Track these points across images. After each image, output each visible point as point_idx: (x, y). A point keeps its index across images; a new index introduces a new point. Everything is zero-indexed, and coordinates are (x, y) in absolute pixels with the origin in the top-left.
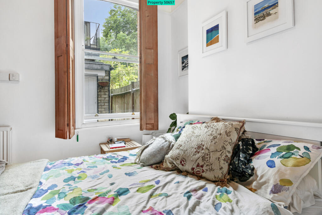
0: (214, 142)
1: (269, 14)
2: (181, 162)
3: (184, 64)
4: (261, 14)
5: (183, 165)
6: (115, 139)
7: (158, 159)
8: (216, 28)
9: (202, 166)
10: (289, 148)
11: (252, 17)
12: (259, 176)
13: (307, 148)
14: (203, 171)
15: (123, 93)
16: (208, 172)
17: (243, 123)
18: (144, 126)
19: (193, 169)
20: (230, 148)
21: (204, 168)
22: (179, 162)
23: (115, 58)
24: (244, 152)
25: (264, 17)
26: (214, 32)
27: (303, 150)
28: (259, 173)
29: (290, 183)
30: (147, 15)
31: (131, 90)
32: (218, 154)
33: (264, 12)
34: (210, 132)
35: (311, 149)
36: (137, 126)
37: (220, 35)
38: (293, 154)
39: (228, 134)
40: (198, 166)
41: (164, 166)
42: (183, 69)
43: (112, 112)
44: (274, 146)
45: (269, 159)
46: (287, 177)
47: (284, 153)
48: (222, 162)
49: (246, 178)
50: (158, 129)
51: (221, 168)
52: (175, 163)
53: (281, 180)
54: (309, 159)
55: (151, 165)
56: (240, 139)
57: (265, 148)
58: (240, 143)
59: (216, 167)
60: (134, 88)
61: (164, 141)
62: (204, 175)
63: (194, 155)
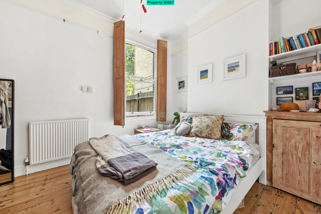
0: (213, 124)
1: (235, 70)
2: (200, 133)
3: (180, 86)
4: (231, 69)
5: (201, 134)
6: (144, 127)
7: (187, 132)
8: (206, 71)
9: (211, 134)
10: (245, 126)
11: (227, 69)
12: (235, 136)
13: (251, 126)
14: (211, 136)
15: (129, 100)
16: (214, 136)
17: (223, 116)
18: (159, 119)
19: (206, 136)
20: (220, 126)
21: (212, 135)
22: (199, 133)
23: (141, 80)
24: (227, 128)
25: (232, 70)
26: (205, 73)
27: (250, 126)
28: (235, 135)
29: (247, 137)
30: (161, 57)
31: (137, 98)
32: (216, 129)
33: (233, 68)
34: (210, 120)
35: (252, 126)
36: (154, 119)
37: (208, 74)
38: (246, 128)
39: (218, 121)
40: (209, 134)
41: (191, 135)
42: (179, 89)
43: (138, 111)
44: (238, 125)
45: (238, 130)
46: (246, 136)
47: (243, 127)
48: (219, 132)
49: (229, 138)
50: (166, 121)
51: (219, 134)
52: (197, 134)
53: (244, 137)
54: (252, 129)
55: (184, 135)
56: (223, 123)
57: (234, 126)
58: (224, 124)
59: (217, 134)
60: (139, 97)
61: (187, 125)
62: (212, 137)
63: (206, 130)
